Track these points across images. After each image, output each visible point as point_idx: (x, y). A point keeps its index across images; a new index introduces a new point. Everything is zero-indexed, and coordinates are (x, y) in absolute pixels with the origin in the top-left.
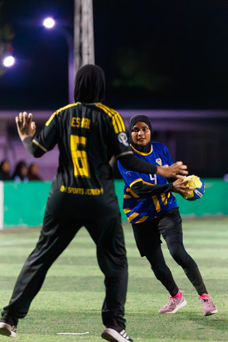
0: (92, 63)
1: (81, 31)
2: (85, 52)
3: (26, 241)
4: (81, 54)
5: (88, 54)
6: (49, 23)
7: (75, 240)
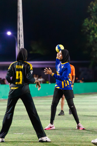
0: (23, 47)
1: (19, 36)
2: (21, 42)
3: (3, 104)
4: (20, 44)
5: (22, 43)
6: (9, 33)
7: (17, 104)
